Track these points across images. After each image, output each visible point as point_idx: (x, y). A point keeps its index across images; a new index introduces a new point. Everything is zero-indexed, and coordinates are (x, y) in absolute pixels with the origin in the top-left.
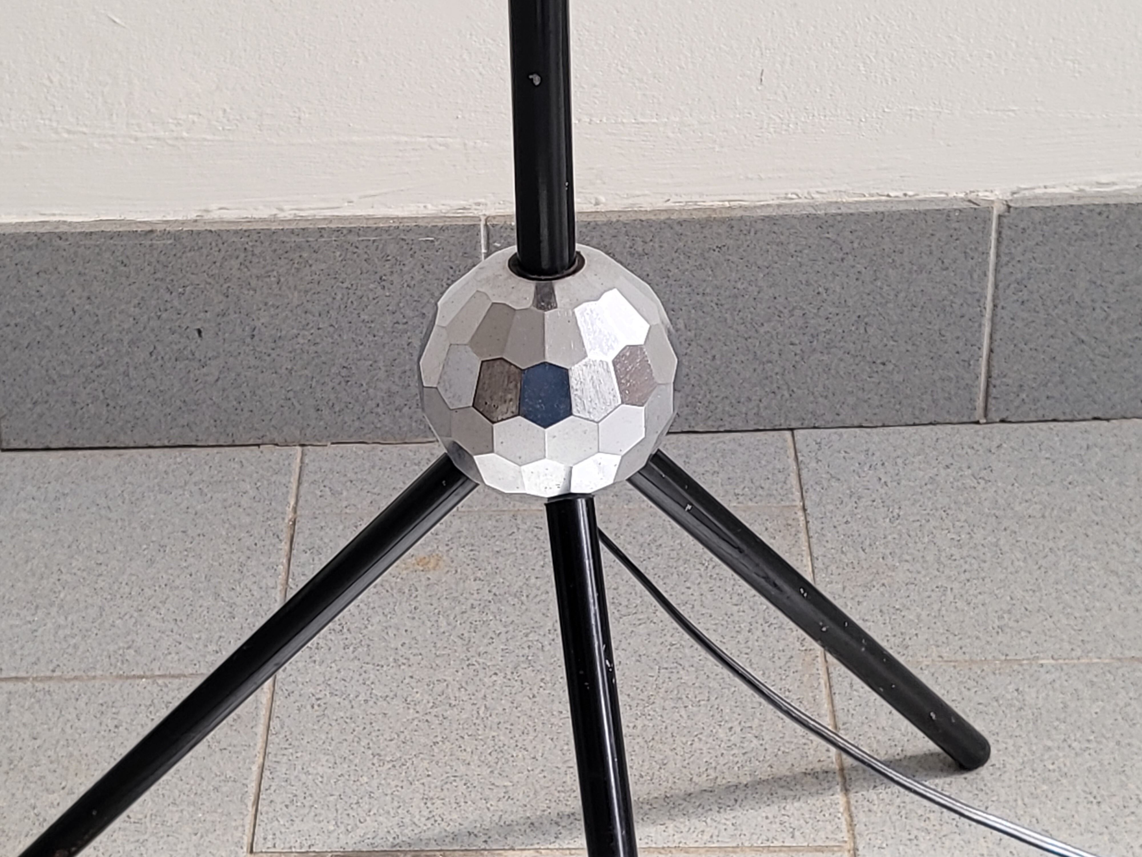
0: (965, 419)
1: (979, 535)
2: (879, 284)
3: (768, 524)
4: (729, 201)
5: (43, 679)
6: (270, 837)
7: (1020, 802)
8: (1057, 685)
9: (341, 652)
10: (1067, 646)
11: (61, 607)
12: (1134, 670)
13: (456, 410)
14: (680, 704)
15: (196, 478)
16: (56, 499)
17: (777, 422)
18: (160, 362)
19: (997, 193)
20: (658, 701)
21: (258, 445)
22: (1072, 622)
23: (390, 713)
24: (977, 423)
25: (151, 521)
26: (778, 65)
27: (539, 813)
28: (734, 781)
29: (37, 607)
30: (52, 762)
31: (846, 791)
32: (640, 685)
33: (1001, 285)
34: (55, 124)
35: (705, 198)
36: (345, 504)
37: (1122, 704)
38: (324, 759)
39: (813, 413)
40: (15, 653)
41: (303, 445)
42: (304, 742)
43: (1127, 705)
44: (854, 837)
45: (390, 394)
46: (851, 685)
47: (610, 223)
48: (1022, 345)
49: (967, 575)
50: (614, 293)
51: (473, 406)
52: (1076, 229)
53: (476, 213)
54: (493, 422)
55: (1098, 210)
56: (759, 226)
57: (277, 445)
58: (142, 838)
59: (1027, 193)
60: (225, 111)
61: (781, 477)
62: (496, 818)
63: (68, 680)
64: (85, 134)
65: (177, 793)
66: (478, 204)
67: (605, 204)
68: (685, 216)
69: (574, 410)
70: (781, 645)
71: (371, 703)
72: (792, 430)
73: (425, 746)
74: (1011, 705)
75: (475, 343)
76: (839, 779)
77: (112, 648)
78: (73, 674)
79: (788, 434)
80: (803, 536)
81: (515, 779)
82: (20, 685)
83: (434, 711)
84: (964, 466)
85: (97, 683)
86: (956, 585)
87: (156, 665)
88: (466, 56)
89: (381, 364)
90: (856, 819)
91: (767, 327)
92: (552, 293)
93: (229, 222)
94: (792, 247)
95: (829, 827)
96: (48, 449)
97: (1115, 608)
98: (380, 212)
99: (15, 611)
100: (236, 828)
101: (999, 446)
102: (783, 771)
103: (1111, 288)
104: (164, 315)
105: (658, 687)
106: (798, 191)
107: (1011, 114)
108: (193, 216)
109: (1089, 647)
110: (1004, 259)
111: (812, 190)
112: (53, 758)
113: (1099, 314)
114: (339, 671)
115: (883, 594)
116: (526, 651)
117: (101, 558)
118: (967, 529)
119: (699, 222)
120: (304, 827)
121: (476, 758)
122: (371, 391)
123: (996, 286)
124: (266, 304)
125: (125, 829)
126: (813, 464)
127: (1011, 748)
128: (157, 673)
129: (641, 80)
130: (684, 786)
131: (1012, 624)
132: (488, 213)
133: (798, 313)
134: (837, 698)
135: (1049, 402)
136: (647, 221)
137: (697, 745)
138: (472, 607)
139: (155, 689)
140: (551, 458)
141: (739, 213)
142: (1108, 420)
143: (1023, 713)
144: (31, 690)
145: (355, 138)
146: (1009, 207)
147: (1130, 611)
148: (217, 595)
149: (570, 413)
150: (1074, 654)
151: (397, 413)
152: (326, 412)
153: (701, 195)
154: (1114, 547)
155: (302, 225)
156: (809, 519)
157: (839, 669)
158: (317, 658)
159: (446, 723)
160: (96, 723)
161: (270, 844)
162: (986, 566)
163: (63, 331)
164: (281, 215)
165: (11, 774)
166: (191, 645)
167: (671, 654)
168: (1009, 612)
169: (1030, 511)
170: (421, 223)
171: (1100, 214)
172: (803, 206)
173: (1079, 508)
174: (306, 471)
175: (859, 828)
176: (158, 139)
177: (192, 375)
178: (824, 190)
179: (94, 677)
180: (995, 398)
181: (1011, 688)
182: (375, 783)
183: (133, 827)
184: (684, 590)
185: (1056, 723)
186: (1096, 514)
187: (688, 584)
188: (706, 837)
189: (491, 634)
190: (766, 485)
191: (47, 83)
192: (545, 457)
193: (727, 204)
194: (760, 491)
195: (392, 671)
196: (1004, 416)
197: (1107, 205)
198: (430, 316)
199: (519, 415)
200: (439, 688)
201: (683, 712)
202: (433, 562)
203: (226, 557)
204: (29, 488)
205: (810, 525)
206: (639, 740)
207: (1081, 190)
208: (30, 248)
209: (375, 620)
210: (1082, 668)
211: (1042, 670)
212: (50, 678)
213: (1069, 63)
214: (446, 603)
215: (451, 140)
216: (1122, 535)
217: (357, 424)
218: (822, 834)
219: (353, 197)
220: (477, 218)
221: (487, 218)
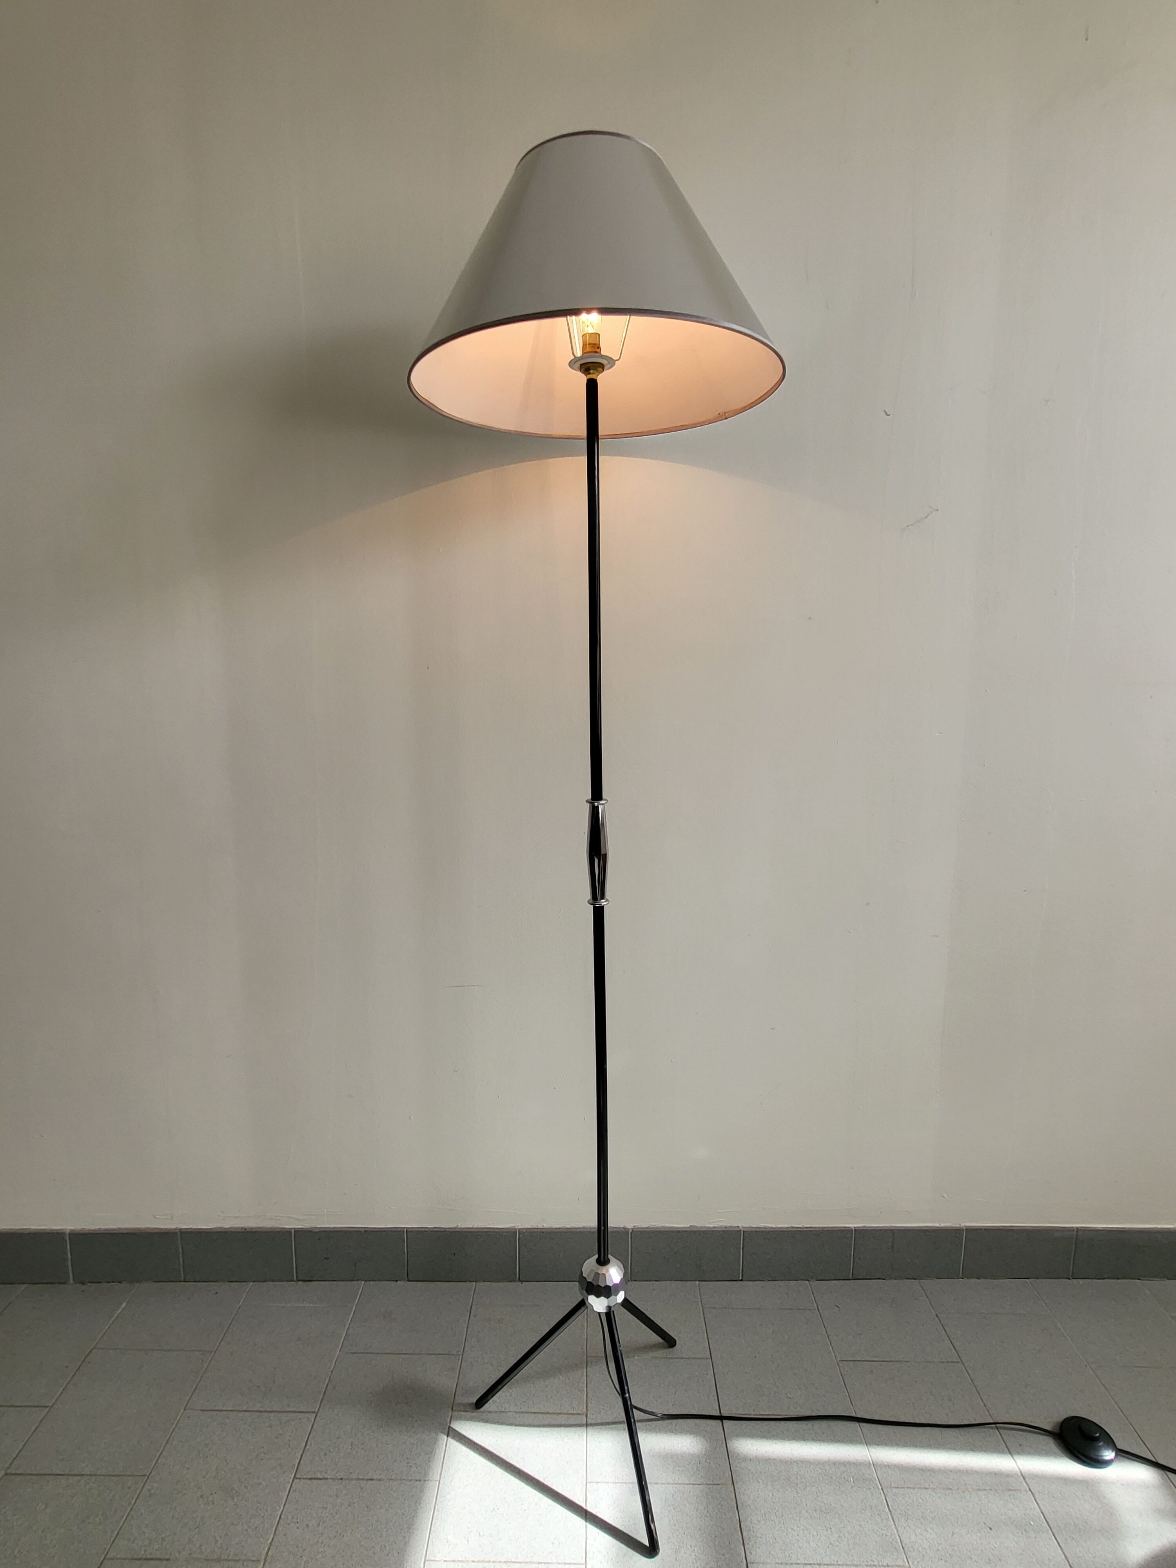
18: (445, 1261)
124: (469, 1248)
176: (448, 1209)
219: (490, 1223)
220: (516, 1229)
221: (519, 1229)
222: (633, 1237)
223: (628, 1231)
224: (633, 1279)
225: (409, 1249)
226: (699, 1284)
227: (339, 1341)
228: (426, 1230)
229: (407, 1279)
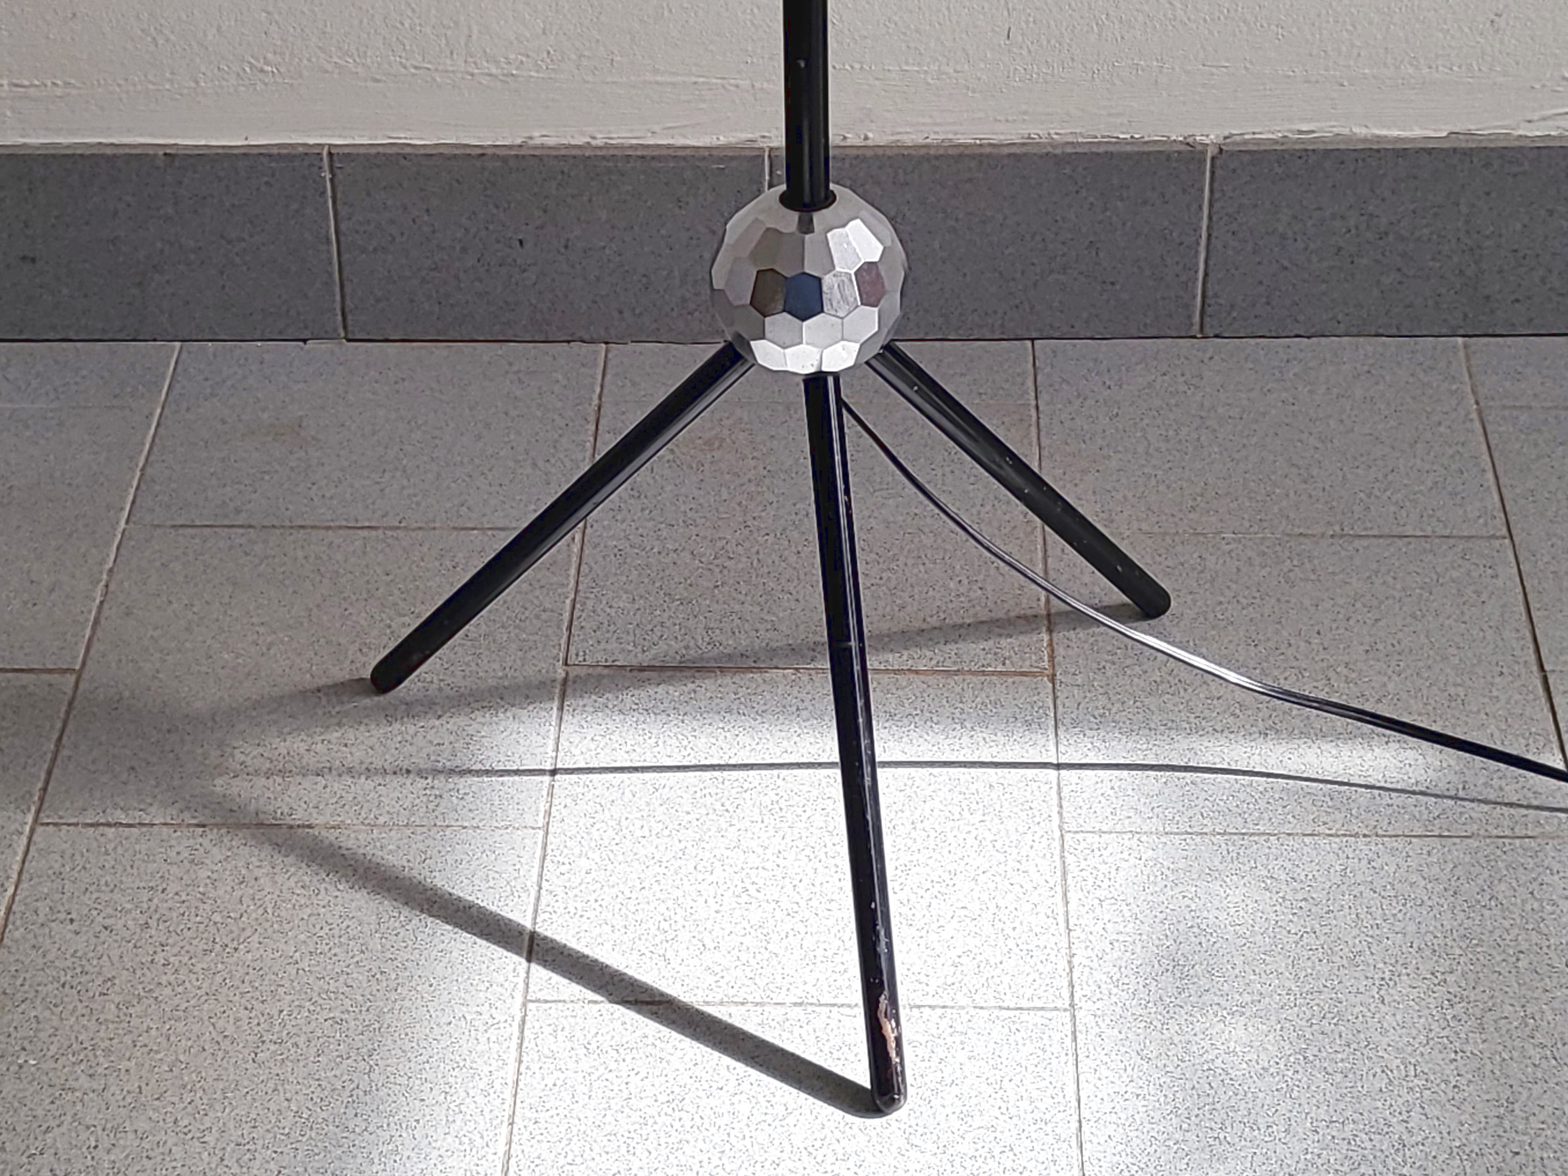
0: (1183, 334)
1: (1184, 431)
2: (1108, 213)
3: (1006, 419)
4: (981, 139)
5: (392, 528)
6: (581, 653)
7: (1191, 643)
8: (1233, 554)
9: (639, 514)
10: (1247, 524)
11: (404, 471)
12: (1300, 544)
13: (737, 307)
14: (920, 561)
15: (515, 368)
16: (396, 383)
17: (1021, 333)
18: (486, 267)
19: (1212, 137)
20: (902, 559)
21: (568, 342)
22: (1253, 505)
23: (679, 563)
24: (1194, 337)
25: (477, 403)
26: (1023, 24)
27: (799, 641)
28: (961, 621)
29: (384, 471)
30: (402, 593)
31: (1050, 631)
32: (887, 546)
33: (1214, 219)
34: (403, 61)
35: (959, 136)
36: (643, 393)
37: (1286, 570)
38: (625, 596)
39: (1051, 326)
40: (367, 507)
41: (606, 343)
42: (608, 583)
43: (1290, 571)
44: (1054, 666)
45: (684, 300)
46: (1063, 550)
47: (876, 157)
48: (1233, 271)
49: (1170, 465)
50: (858, 222)
51: (751, 303)
52: (1279, 170)
53: (761, 145)
54: (765, 316)
55: (1298, 154)
56: (1006, 161)
57: (584, 342)
58: (478, 652)
59: (1238, 138)
60: (549, 53)
61: (1019, 380)
62: (764, 644)
63: (414, 530)
64: (429, 69)
65: (505, 619)
66: (764, 137)
67: (873, 139)
68: (941, 152)
69: (825, 309)
70: (1007, 517)
71: (663, 554)
72: (1033, 340)
73: (708, 588)
74: (1194, 569)
75: (754, 256)
76: (1046, 622)
77: (449, 505)
78: (415, 525)
79: (1028, 343)
80: (1034, 429)
81: (781, 615)
82: (374, 533)
83: (716, 562)
84: (1179, 373)
85: (437, 532)
86: (1160, 472)
87: (485, 520)
88: (756, 10)
89: (676, 273)
90: (1056, 653)
91: (1011, 250)
92: (811, 220)
93: (550, 148)
94: (1033, 182)
95: (1034, 658)
96: (387, 341)
97: (1292, 494)
98: (680, 141)
99: (366, 474)
100: (554, 646)
101: (1211, 358)
102: (1001, 615)
103: (1310, 223)
104: (491, 227)
105: (902, 548)
106: (1041, 133)
107: (1224, 70)
108: (518, 141)
109: (1265, 524)
110: (1217, 195)
111: (1052, 132)
112: (403, 589)
113: (1300, 245)
114: (637, 529)
115: (1097, 479)
116: (793, 517)
117: (437, 433)
118: (1175, 427)
119: (952, 157)
120: (609, 647)
121: (749, 598)
122: (667, 297)
123: (1210, 218)
124: (579, 219)
125: (463, 645)
126: (1048, 370)
127: (1189, 602)
128: (487, 526)
129: (904, 34)
130: (918, 624)
131: (1202, 505)
132: (772, 145)
133: (1038, 238)
134: (1050, 560)
135: (1257, 321)
136: (909, 155)
137: (931, 593)
138: (750, 481)
139: (486, 539)
140: (807, 344)
141: (988, 150)
142: (1309, 337)
143: (1202, 575)
144: (382, 536)
145: (659, 79)
146: (1221, 150)
147: (1304, 497)
148: (535, 465)
149: (822, 311)
150: (1252, 530)
151: (689, 317)
152: (627, 314)
153: (956, 134)
154: (1299, 444)
155: (611, 152)
156: (1041, 416)
157: (1053, 537)
158: (619, 517)
159: (725, 572)
160: (437, 563)
161: (581, 659)
162: (1187, 457)
163: (404, 239)
164: (594, 143)
165: (370, 601)
166: (514, 504)
167: (914, 522)
168: (1202, 495)
169: (1231, 414)
170: (714, 153)
171: (1300, 157)
172: (1044, 145)
173: (1273, 412)
174: (609, 366)
175: (1058, 659)
176: (490, 75)
177: (513, 280)
178: (1062, 132)
179: (434, 529)
180: (1210, 316)
181: (1195, 556)
182: (666, 615)
183: (470, 643)
184: (929, 471)
185: (1229, 584)
186: (1286, 416)
187: (933, 466)
188: (934, 662)
189: (765, 503)
190: (1007, 386)
191: (399, 25)
192: (801, 343)
193: (978, 142)
194: (1001, 392)
195: (681, 530)
196: (1217, 332)
197: (1306, 150)
198: (720, 233)
199: (784, 311)
200: (720, 544)
201: (922, 568)
202: (717, 444)
203: (541, 434)
204: (372, 373)
205: (1041, 421)
206: (884, 588)
207: (1285, 137)
208: (379, 166)
209: (668, 488)
210: (1257, 541)
211: (1223, 542)
212: (398, 528)
213: (1273, 27)
214: (727, 477)
215: (741, 82)
216: (1306, 435)
217: (655, 326)
218: (1028, 663)
219: (656, 128)
220: (762, 149)
221: (771, 149)
222: (1219, 172)
223: (1204, 153)
224: (1209, 331)
225: (343, 227)
226: (1466, 346)
227: (123, 498)
228: (408, 150)
229: (343, 335)
